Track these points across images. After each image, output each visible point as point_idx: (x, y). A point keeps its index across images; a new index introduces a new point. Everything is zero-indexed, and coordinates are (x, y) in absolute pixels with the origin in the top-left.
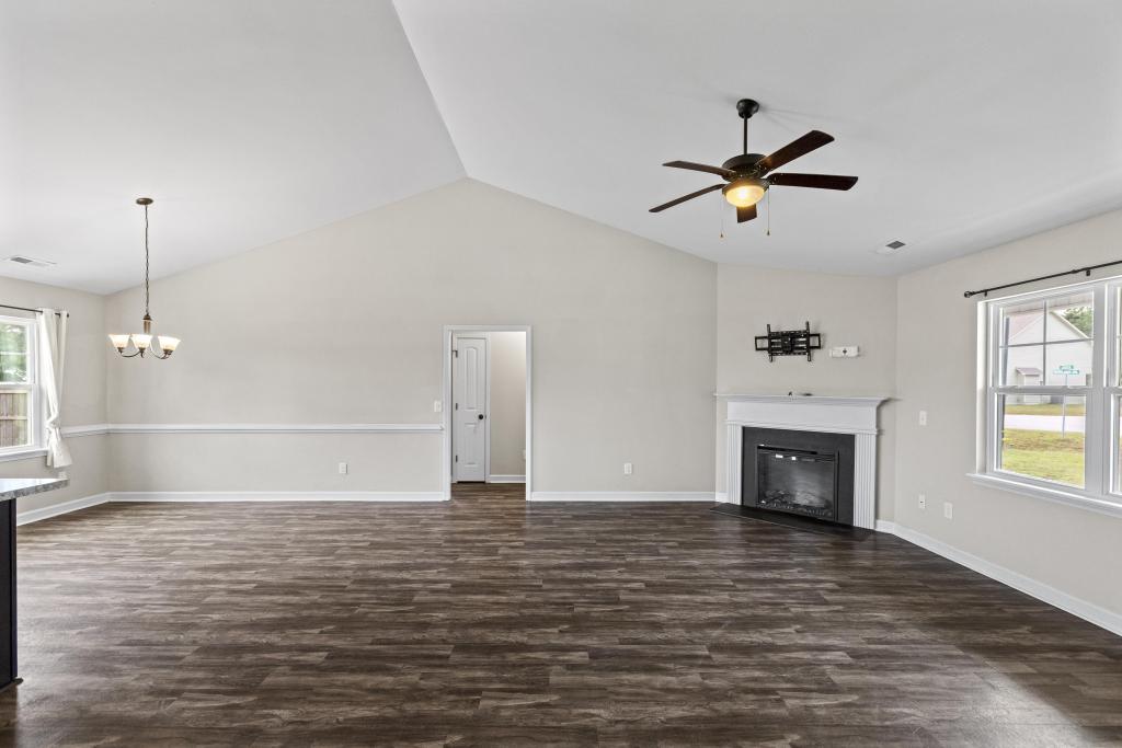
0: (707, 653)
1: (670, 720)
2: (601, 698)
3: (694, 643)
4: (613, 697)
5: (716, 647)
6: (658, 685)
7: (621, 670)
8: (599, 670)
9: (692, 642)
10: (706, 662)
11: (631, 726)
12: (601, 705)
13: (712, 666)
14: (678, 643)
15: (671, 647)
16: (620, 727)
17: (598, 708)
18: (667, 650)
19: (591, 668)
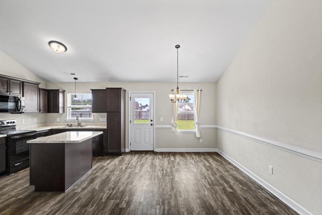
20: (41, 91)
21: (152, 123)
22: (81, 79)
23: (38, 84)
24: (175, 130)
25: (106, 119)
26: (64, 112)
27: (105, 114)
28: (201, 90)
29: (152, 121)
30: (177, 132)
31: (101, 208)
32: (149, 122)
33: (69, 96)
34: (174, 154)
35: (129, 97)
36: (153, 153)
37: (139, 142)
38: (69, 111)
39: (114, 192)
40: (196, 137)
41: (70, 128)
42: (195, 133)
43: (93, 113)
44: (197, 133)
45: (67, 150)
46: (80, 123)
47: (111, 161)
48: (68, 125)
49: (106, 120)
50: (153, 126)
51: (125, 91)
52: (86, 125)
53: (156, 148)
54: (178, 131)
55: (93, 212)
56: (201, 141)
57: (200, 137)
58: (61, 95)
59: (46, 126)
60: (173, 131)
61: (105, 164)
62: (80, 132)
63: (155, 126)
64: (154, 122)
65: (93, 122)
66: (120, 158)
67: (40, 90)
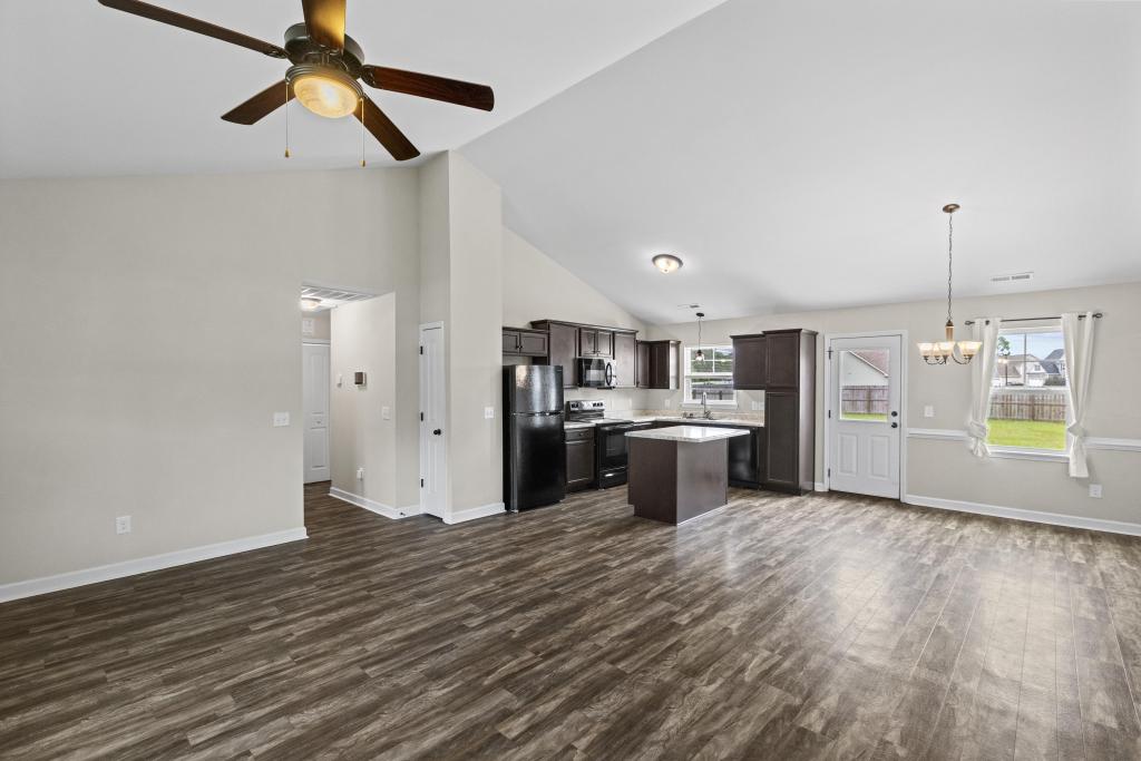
0: (367, 671)
1: (377, 718)
2: (448, 703)
3: (383, 675)
4: (442, 709)
5: (359, 681)
6: (405, 746)
7: (454, 739)
8: (475, 727)
9: (388, 675)
10: (365, 662)
11: (407, 696)
12: (445, 697)
13: (359, 661)
14: (401, 668)
15: (405, 662)
16: (416, 691)
17: (444, 695)
18: (407, 657)
19: (487, 723)
20: (640, 346)
21: (896, 419)
22: (711, 312)
23: (634, 333)
24: (976, 446)
25: (763, 403)
26: (678, 387)
27: (762, 393)
28: (1097, 316)
29: (895, 414)
30: (985, 453)
31: (736, 698)
32: (887, 420)
33: (687, 352)
34: (966, 518)
35: (827, 349)
36: (897, 504)
37: (854, 470)
38: (687, 387)
39: (787, 664)
40: (1068, 475)
41: (688, 421)
42: (1068, 463)
43: (735, 391)
44: (1071, 462)
45: (681, 454)
46: (710, 412)
47: (771, 502)
48: (685, 415)
49: (763, 409)
50: (897, 429)
51: (814, 335)
52: (721, 418)
53: (908, 493)
54: (989, 451)
55: (710, 701)
56: (1095, 491)
57: (1088, 479)
58: (672, 351)
59: (647, 415)
60: (972, 447)
61: (757, 504)
62: (708, 428)
63: (907, 430)
64: (903, 419)
65: (738, 411)
66: (795, 499)
67: (637, 343)
